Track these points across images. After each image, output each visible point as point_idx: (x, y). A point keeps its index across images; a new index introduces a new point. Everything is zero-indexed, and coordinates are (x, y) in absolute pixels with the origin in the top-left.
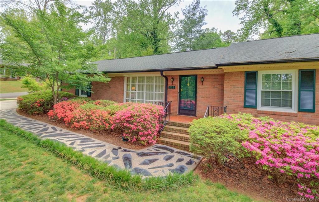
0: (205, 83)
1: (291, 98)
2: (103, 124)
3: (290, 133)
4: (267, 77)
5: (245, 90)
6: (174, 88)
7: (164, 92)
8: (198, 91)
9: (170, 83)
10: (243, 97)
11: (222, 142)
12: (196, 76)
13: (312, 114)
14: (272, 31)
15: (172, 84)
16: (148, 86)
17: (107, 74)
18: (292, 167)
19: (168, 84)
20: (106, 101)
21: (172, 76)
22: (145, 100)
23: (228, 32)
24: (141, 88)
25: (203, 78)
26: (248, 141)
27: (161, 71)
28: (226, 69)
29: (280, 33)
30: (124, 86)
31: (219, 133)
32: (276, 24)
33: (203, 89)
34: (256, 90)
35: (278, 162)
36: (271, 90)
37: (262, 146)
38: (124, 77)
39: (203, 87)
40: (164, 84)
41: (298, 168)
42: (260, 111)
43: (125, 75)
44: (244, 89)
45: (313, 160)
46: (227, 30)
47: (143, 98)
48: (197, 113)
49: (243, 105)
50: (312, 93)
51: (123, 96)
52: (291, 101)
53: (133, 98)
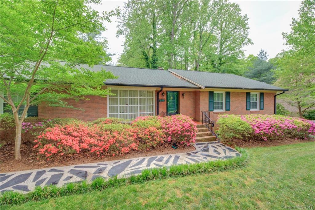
1: (223, 105)
4: (216, 94)
6: (163, 101)
10: (208, 105)
12: (178, 92)
13: (229, 111)
15: (163, 98)
19: (159, 98)
24: (125, 102)
25: (183, 94)
27: (162, 87)
30: (107, 100)
33: (183, 101)
34: (213, 101)
40: (154, 98)
42: (215, 112)
44: (208, 101)
49: (208, 110)
51: (106, 111)
53: (123, 112)
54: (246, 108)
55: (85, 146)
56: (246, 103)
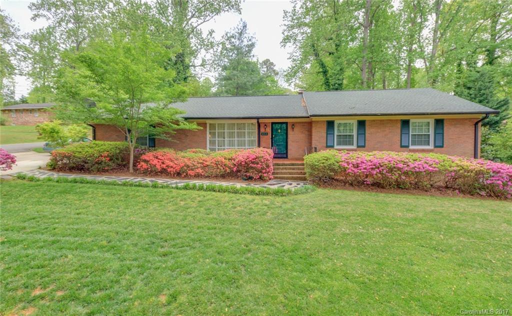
0: (296, 129)
1: (353, 139)
2: (224, 168)
3: (359, 156)
4: (340, 125)
5: (327, 134)
6: (267, 134)
7: (256, 139)
8: (289, 136)
9: (262, 130)
10: (325, 139)
11: (330, 164)
12: (287, 123)
13: (363, 149)
14: (319, 72)
15: (265, 131)
16: (231, 133)
17: (188, 120)
18: (362, 170)
20: (200, 149)
21: (264, 123)
22: (226, 147)
23: (267, 62)
25: (293, 125)
26: (342, 162)
27: (258, 118)
28: (314, 119)
29: (326, 75)
30: (206, 134)
31: (327, 160)
32: (323, 65)
34: (334, 134)
35: (356, 170)
36: (342, 134)
37: (348, 163)
38: (206, 124)
39: (293, 133)
40: (256, 131)
41: (365, 170)
43: (208, 122)
45: (370, 166)
46: (265, 59)
47: (224, 146)
48: (289, 156)
49: (326, 146)
50: (364, 135)
51: (206, 144)
52: (353, 141)
53: (221, 146)
54: (400, 143)
55: (164, 166)
56: (400, 136)
